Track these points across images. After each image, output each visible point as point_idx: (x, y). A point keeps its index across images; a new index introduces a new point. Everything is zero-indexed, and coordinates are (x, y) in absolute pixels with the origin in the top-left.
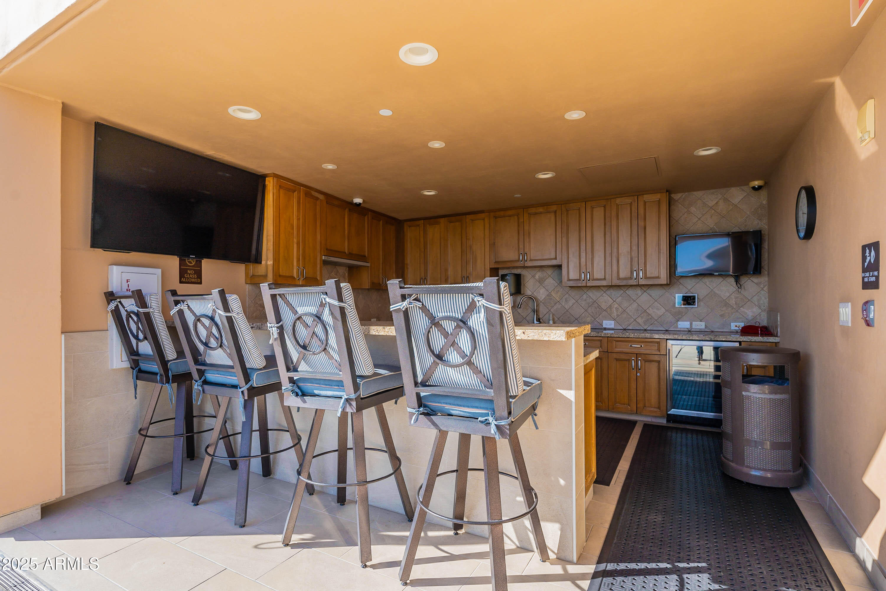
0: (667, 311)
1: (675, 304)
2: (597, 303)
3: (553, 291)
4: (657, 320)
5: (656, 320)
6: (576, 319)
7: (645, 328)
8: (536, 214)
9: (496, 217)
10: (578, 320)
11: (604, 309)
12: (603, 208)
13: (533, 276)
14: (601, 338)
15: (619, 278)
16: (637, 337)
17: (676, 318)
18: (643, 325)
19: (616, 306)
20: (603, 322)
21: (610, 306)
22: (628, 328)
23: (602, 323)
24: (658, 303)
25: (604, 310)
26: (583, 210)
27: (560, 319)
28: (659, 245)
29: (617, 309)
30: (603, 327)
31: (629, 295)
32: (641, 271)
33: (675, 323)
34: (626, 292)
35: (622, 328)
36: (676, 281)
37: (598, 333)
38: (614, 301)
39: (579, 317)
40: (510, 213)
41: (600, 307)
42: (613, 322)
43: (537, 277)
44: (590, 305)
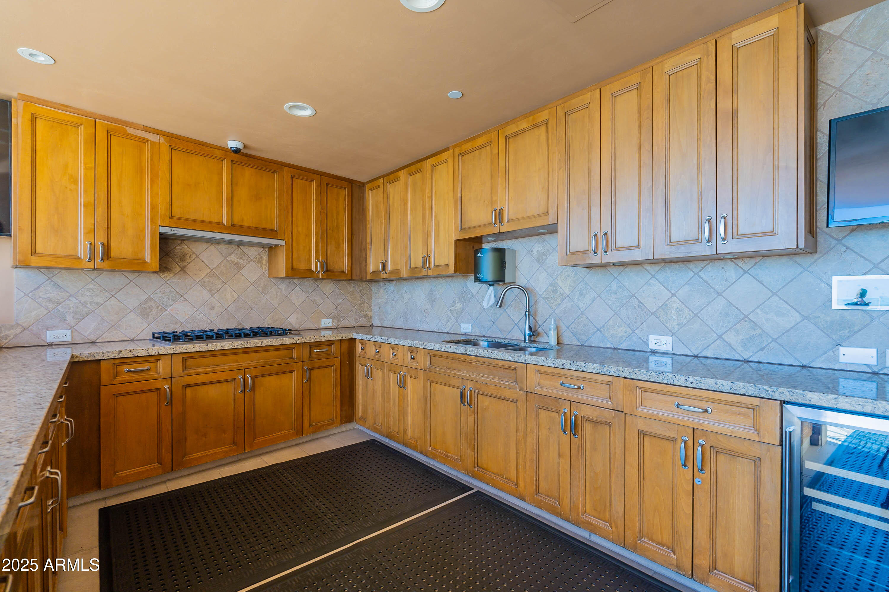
0: (805, 318)
1: (830, 300)
2: (638, 299)
3: (559, 276)
4: (778, 341)
5: (775, 340)
6: (598, 330)
7: (746, 357)
8: (516, 134)
9: (462, 155)
10: (600, 331)
11: (652, 311)
12: (635, 92)
13: (530, 252)
14: (610, 379)
15: (669, 242)
16: (694, 385)
17: (834, 337)
18: (740, 349)
19: (677, 304)
20: (648, 338)
21: (665, 304)
22: (704, 354)
23: (648, 340)
24: (781, 298)
25: (652, 314)
26: (595, 107)
27: (570, 328)
28: (774, 150)
29: (678, 310)
30: (650, 347)
31: (706, 282)
32: (723, 220)
33: (829, 350)
34: (700, 274)
35: (689, 353)
36: (833, 242)
37: (604, 366)
38: (673, 295)
39: (603, 326)
40: (480, 141)
41: (643, 307)
42: (669, 339)
43: (535, 252)
44: (624, 302)
